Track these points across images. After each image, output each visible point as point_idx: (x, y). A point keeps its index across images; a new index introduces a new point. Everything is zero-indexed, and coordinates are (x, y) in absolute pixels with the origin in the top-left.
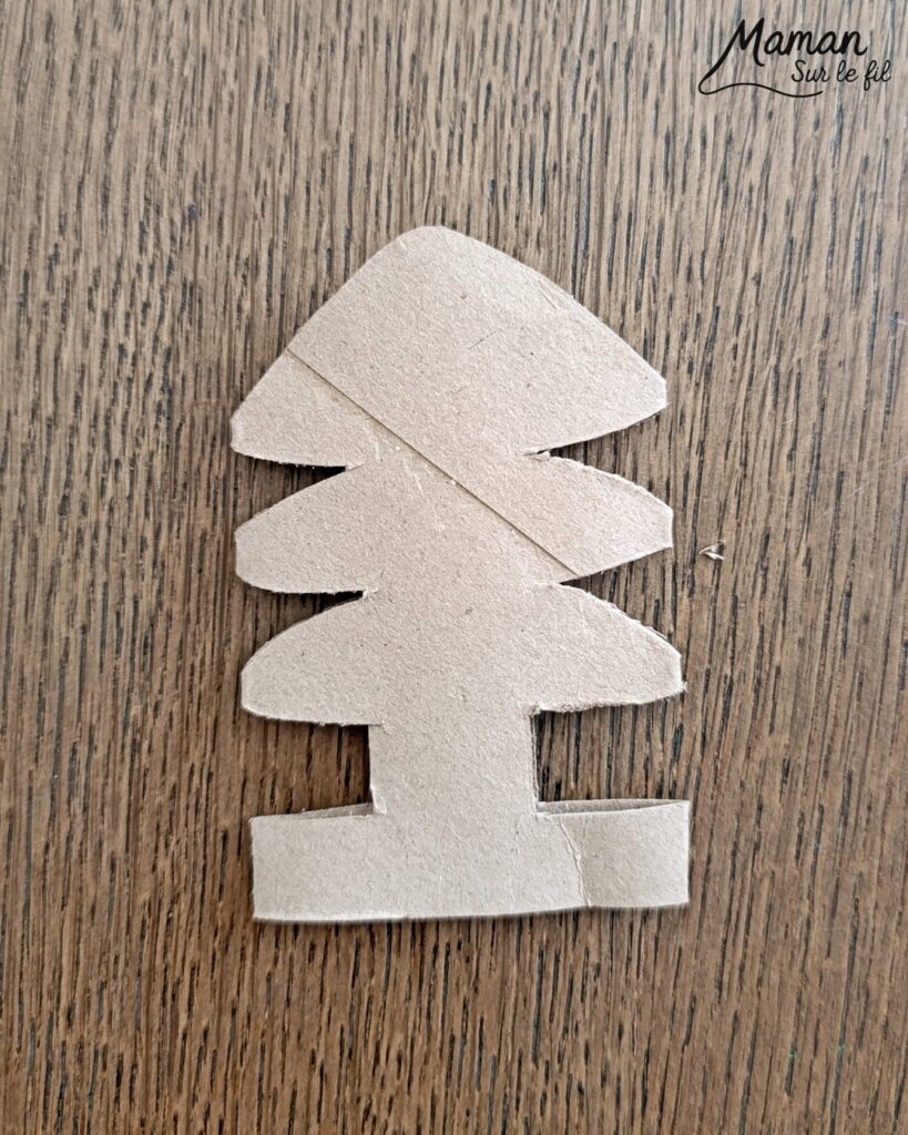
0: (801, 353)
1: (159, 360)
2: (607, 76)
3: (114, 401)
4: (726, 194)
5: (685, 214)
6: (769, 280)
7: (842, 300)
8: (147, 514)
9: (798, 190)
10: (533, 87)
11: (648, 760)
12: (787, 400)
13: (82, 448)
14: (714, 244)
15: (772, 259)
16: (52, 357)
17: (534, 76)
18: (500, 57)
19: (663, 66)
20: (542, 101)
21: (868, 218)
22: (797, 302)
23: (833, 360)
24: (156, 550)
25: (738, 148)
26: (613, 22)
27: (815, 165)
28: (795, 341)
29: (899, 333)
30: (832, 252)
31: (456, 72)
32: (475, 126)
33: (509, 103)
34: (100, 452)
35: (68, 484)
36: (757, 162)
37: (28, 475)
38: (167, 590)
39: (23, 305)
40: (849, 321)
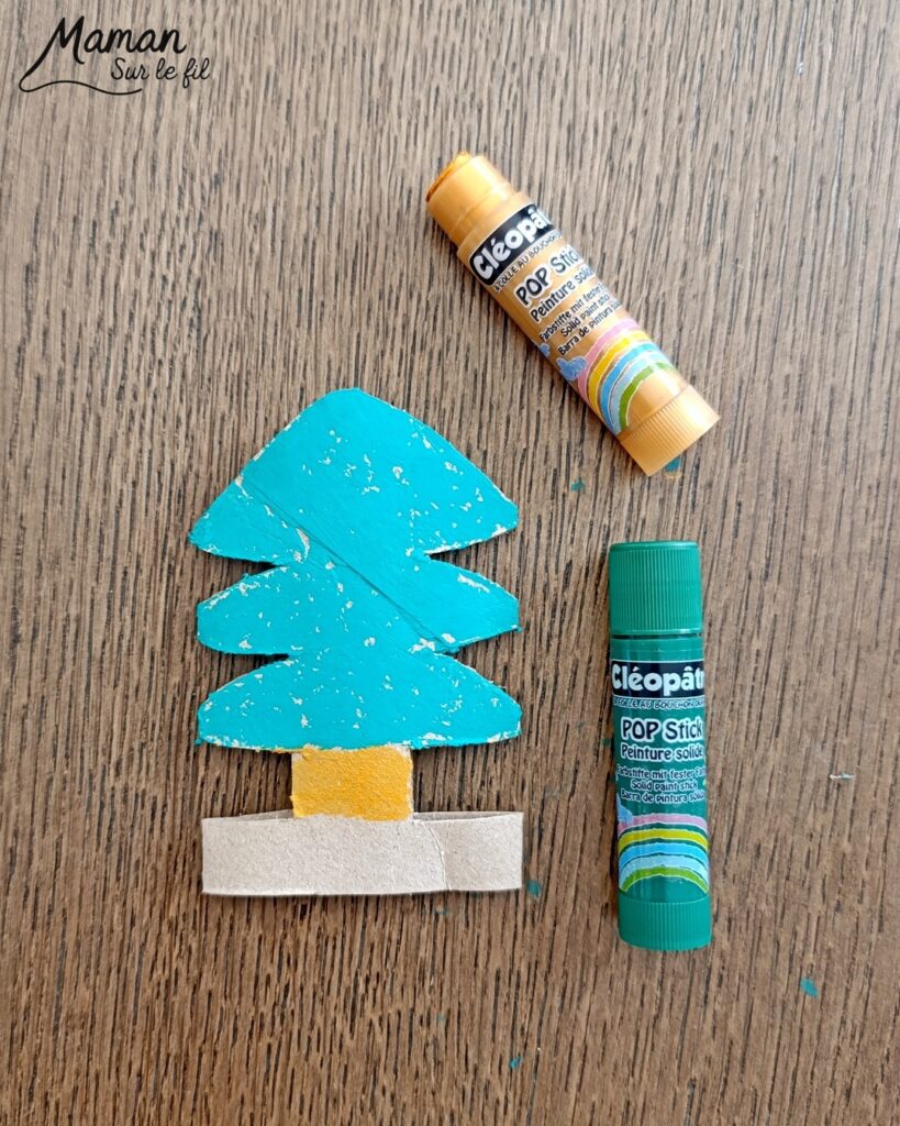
0: (666, 288)
1: (192, 287)
2: (525, 82)
3: (158, 317)
4: (612, 170)
5: (581, 184)
6: (643, 233)
7: (696, 249)
8: (181, 400)
9: (665, 168)
10: (470, 89)
11: (546, 586)
12: (654, 322)
13: (135, 350)
14: (602, 206)
15: (645, 218)
16: (112, 285)
17: (471, 81)
18: (446, 67)
19: (567, 75)
20: (477, 100)
21: (717, 189)
22: (663, 251)
23: (689, 293)
24: (188, 427)
25: (621, 136)
26: (530, 42)
27: (678, 149)
28: (661, 279)
29: (739, 274)
30: (689, 214)
31: (414, 78)
32: (427, 118)
33: (452, 101)
34: (148, 353)
35: (124, 377)
36: (635, 146)
37: (94, 369)
38: (195, 457)
39: (92, 245)
40: (701, 265)
